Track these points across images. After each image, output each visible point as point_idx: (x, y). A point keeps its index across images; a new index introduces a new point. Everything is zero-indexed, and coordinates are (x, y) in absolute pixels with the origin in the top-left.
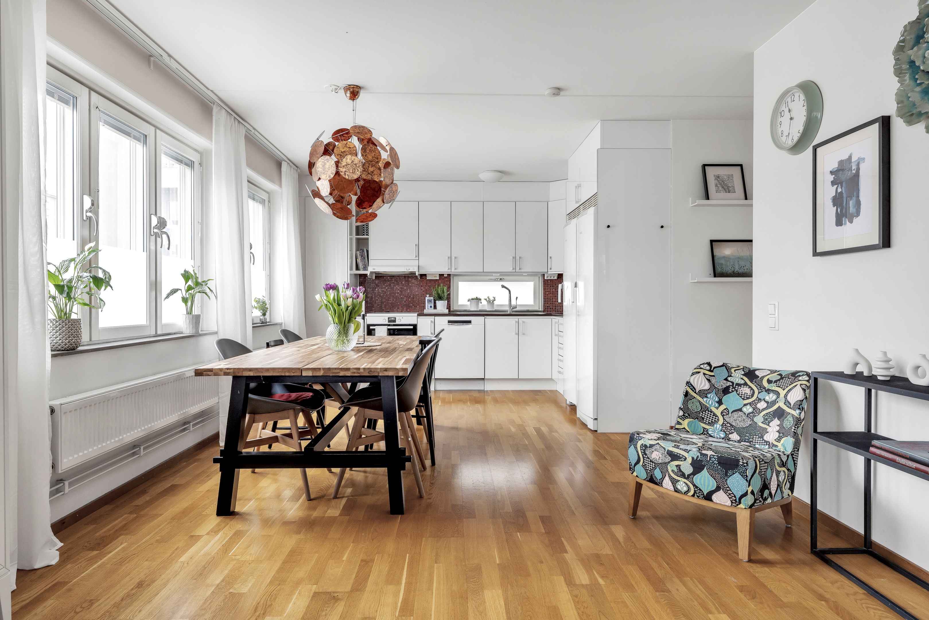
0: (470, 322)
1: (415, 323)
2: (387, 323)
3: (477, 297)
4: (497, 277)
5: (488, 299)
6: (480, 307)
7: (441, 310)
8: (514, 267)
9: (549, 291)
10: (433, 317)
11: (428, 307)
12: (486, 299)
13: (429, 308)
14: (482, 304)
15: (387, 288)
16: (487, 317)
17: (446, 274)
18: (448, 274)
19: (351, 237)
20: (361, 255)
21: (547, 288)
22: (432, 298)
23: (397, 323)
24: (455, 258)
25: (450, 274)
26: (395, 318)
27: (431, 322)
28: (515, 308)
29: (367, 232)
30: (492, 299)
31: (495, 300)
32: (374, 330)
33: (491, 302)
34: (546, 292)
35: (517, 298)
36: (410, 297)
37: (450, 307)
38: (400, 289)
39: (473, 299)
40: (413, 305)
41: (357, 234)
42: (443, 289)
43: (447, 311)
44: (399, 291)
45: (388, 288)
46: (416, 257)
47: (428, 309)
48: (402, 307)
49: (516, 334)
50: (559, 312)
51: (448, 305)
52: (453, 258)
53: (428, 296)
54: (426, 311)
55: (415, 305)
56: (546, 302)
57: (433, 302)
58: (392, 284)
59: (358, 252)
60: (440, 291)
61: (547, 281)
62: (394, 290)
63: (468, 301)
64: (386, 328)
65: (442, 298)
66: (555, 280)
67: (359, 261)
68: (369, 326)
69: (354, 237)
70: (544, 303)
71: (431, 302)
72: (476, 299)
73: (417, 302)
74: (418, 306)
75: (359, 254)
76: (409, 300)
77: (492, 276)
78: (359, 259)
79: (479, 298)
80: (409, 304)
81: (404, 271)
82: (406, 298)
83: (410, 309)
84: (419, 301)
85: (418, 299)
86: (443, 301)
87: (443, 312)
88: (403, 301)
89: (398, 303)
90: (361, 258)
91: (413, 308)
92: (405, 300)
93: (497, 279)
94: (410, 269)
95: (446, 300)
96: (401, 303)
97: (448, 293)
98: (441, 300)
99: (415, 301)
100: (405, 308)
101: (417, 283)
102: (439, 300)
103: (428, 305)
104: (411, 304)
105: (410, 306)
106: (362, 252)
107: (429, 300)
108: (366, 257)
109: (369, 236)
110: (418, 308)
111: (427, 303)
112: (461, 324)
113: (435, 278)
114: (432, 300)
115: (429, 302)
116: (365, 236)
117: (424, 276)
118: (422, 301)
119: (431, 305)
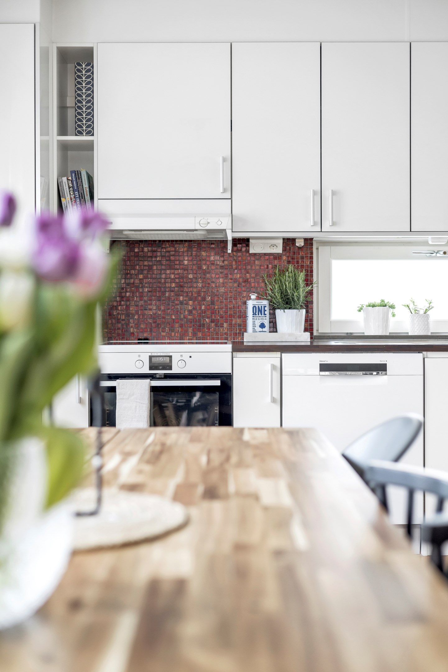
0: (381, 368)
1: (226, 370)
2: (146, 370)
3: (383, 301)
4: (436, 249)
5: (411, 306)
6: (394, 327)
7: (290, 335)
10: (278, 354)
12: (407, 306)
13: (258, 329)
15: (141, 276)
16: (430, 354)
17: (300, 238)
18: (306, 240)
19: (45, 138)
20: (73, 187)
22: (265, 302)
23: (176, 370)
24: (334, 193)
25: (311, 239)
26: (170, 357)
29: (89, 126)
30: (422, 306)
31: (430, 308)
32: (113, 389)
33: (422, 312)
36: (204, 299)
37: (312, 325)
38: (177, 280)
39: (372, 306)
40: (212, 321)
41: (63, 131)
42: (295, 279)
43: (305, 338)
44: (173, 285)
45: (146, 277)
46: (225, 191)
47: (254, 331)
48: (181, 326)
51: (306, 321)
52: (327, 194)
53: (253, 296)
54: (249, 338)
57: (268, 312)
58: (155, 268)
59: (64, 179)
60: (287, 285)
62: (160, 283)
63: (359, 311)
64: (146, 384)
65: (294, 301)
67: (67, 202)
69: (55, 138)
71: (261, 315)
72: (381, 306)
73: (223, 313)
74: (225, 325)
75: (68, 184)
76: (200, 308)
77: (426, 243)
78: (68, 198)
79: (388, 302)
80: (202, 319)
81: (194, 229)
82: (194, 303)
83: (205, 331)
84: (228, 310)
85: (224, 305)
86: (296, 311)
87: (296, 339)
88: (186, 312)
89: (172, 315)
90: (74, 196)
91: (213, 329)
92: (190, 308)
93: (436, 252)
94: (208, 223)
95: (303, 308)
96: (180, 316)
97: (308, 289)
98: (291, 307)
99: (219, 311)
100: (190, 330)
101: (223, 264)
102: (286, 308)
103: (255, 321)
104: (207, 318)
105: (204, 324)
106: (74, 180)
107: (258, 307)
108: (87, 193)
109: (93, 136)
110: (224, 329)
111: (253, 316)
112: (361, 373)
113: (273, 249)
114: (265, 307)
115: (258, 314)
116: (84, 136)
117: (241, 244)
118: (235, 312)
119: (261, 320)
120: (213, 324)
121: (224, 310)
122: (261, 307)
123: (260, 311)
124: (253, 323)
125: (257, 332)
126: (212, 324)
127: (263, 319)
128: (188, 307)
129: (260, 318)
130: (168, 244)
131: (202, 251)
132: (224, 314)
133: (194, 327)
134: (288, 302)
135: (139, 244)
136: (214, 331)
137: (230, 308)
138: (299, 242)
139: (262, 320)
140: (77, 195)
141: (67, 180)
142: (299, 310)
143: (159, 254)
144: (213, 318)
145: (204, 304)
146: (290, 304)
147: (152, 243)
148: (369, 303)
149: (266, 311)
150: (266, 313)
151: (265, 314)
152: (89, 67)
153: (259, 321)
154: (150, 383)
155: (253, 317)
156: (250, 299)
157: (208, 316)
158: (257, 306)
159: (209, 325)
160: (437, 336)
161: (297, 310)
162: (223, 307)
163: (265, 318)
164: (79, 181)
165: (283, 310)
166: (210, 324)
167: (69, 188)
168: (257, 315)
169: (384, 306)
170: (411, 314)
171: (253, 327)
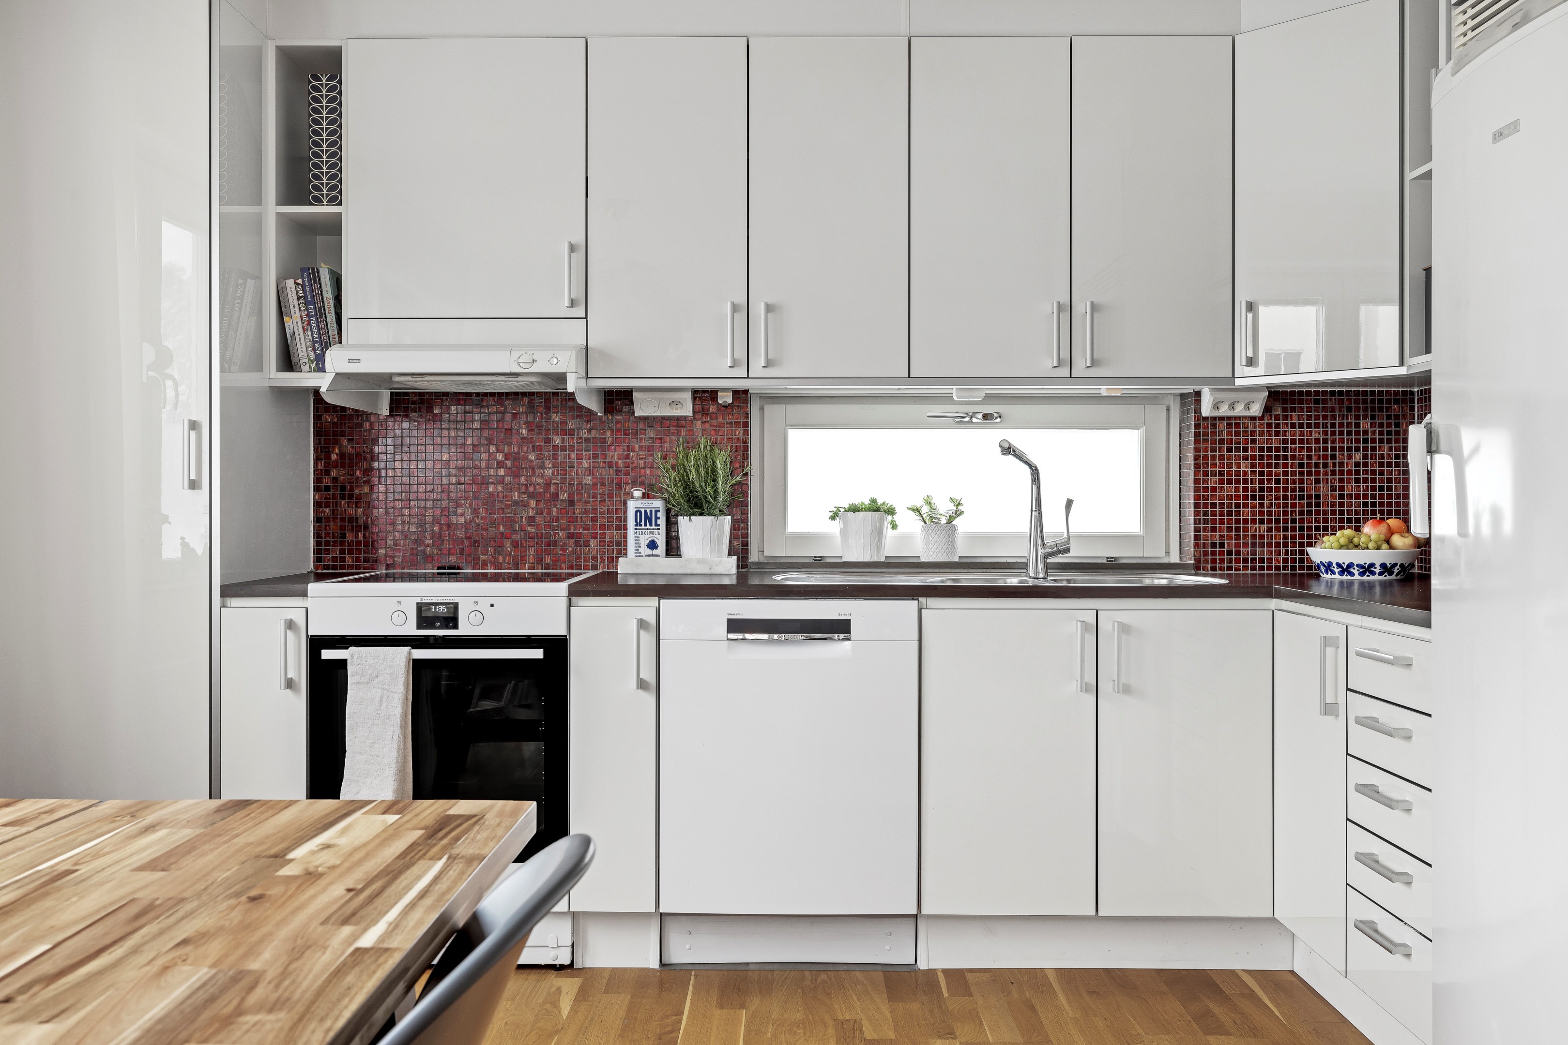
0: (842, 627)
1: (557, 629)
2: (411, 629)
3: (873, 501)
4: (971, 409)
5: (925, 510)
6: (891, 548)
7: (701, 561)
8: (1065, 355)
9: (1221, 474)
10: (653, 601)
11: (637, 545)
12: (917, 511)
13: (645, 551)
14: (900, 529)
15: (445, 457)
16: (933, 602)
17: (725, 390)
18: (736, 393)
19: (257, 210)
20: (305, 297)
21: (1214, 458)
22: (658, 504)
23: (465, 629)
24: (769, 308)
25: (746, 392)
26: (455, 605)
27: (642, 624)
28: (1060, 552)
29: (334, 188)
30: (944, 507)
31: (958, 513)
32: (342, 665)
33: (944, 521)
34: (1206, 474)
35: (1069, 503)
36: (556, 496)
37: (745, 544)
38: (508, 464)
39: (854, 509)
40: (571, 536)
41: (287, 196)
42: (714, 462)
43: (729, 566)
44: (502, 472)
45: (453, 458)
46: (573, 304)
47: (638, 554)
48: (516, 544)
49: (1085, 689)
50: (1270, 568)
51: (733, 536)
52: (758, 310)
53: (638, 493)
54: (626, 568)
55: (580, 535)
56: (1206, 522)
57: (662, 522)
58: (469, 441)
59: (290, 283)
60: (697, 471)
61: (1214, 426)
63: (833, 518)
64: (402, 653)
65: (708, 502)
66: (1253, 419)
67: (294, 323)
68: (316, 644)
69: (272, 209)
70: (1197, 530)
71: (651, 525)
72: (870, 511)
73: (589, 522)
74: (593, 542)
75: (296, 291)
76: (549, 513)
77: (947, 399)
78: (296, 315)
79: (884, 503)
80: (552, 533)
81: (509, 372)
82: (537, 504)
83: (557, 553)
84: (599, 516)
85: (591, 508)
86: (711, 520)
87: (710, 569)
88: (524, 519)
89: (499, 524)
90: (306, 313)
91: (571, 549)
92: (531, 513)
93: (971, 414)
94: (534, 361)
95: (725, 514)
96: (514, 528)
97: (735, 481)
98: (703, 512)
99: (581, 517)
100: (532, 552)
101: (590, 436)
102: (693, 514)
103: (638, 537)
104: (561, 531)
105: (556, 541)
106: (307, 284)
107: (646, 511)
108: (329, 308)
109: (341, 205)
110: (591, 550)
111: (636, 527)
112: (798, 636)
113: (676, 409)
114: (657, 512)
115: (645, 525)
116: (324, 205)
117: (620, 400)
118: (610, 520)
119: (650, 536)
120: (571, 542)
121: (591, 516)
122: (651, 511)
123: (648, 519)
124: (635, 540)
125: (642, 556)
126: (569, 541)
127: (653, 533)
128: (528, 512)
129: (648, 531)
130: (493, 400)
131: (554, 412)
132: (591, 523)
133: (538, 546)
134: (698, 504)
135: (442, 400)
136: (574, 554)
137: (602, 513)
138: (723, 397)
139: (652, 535)
140: (311, 312)
141: (294, 284)
142: (716, 518)
143: (477, 417)
144: (572, 530)
145: (555, 506)
146: (701, 507)
147: (465, 397)
148: (851, 504)
149: (659, 518)
150: (659, 522)
151: (657, 525)
152: (333, 83)
153: (647, 537)
154: (410, 654)
155: (636, 529)
156: (632, 497)
157: (564, 526)
158: (643, 510)
159: (565, 544)
160: (967, 563)
161: (713, 518)
162: (589, 512)
163: (658, 531)
164: (316, 286)
165: (688, 518)
166: (566, 541)
167: (299, 298)
168: (643, 525)
169: (874, 511)
170: (923, 523)
171: (636, 547)
